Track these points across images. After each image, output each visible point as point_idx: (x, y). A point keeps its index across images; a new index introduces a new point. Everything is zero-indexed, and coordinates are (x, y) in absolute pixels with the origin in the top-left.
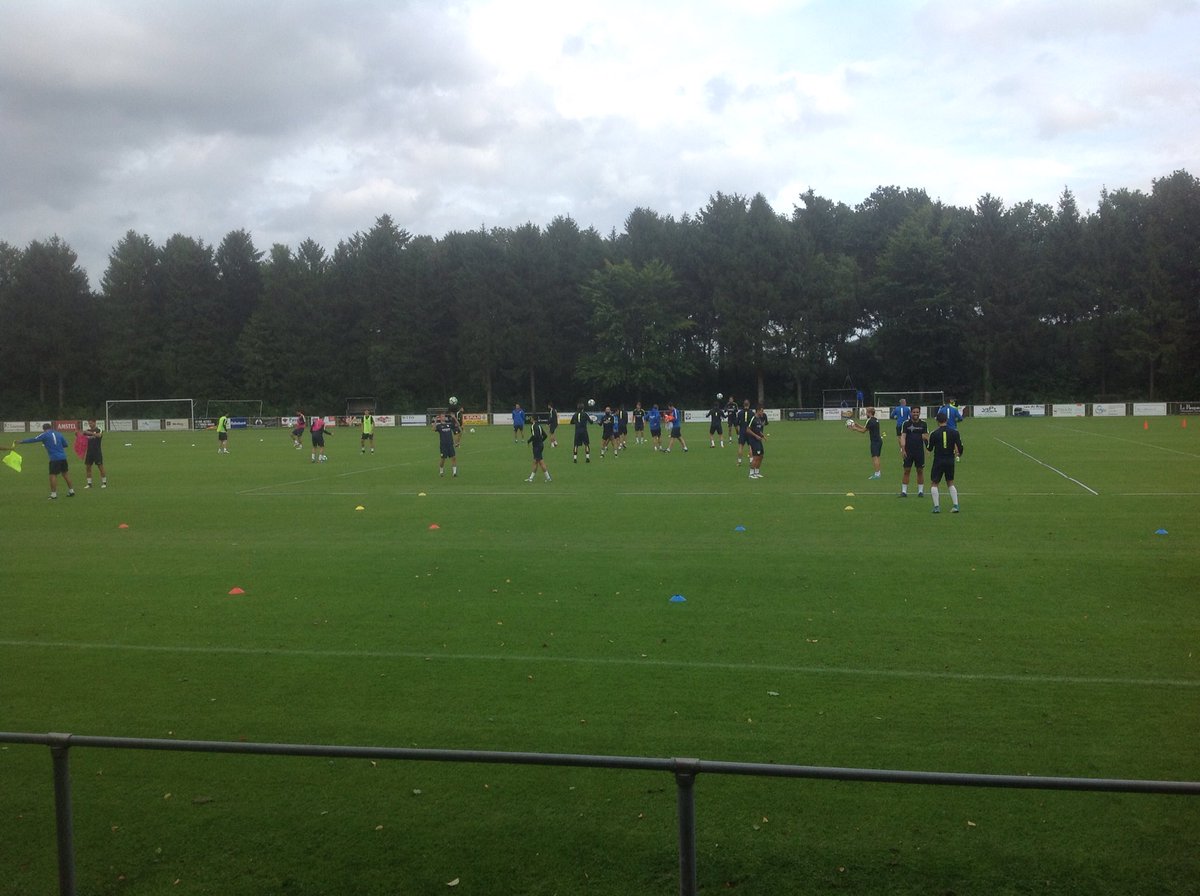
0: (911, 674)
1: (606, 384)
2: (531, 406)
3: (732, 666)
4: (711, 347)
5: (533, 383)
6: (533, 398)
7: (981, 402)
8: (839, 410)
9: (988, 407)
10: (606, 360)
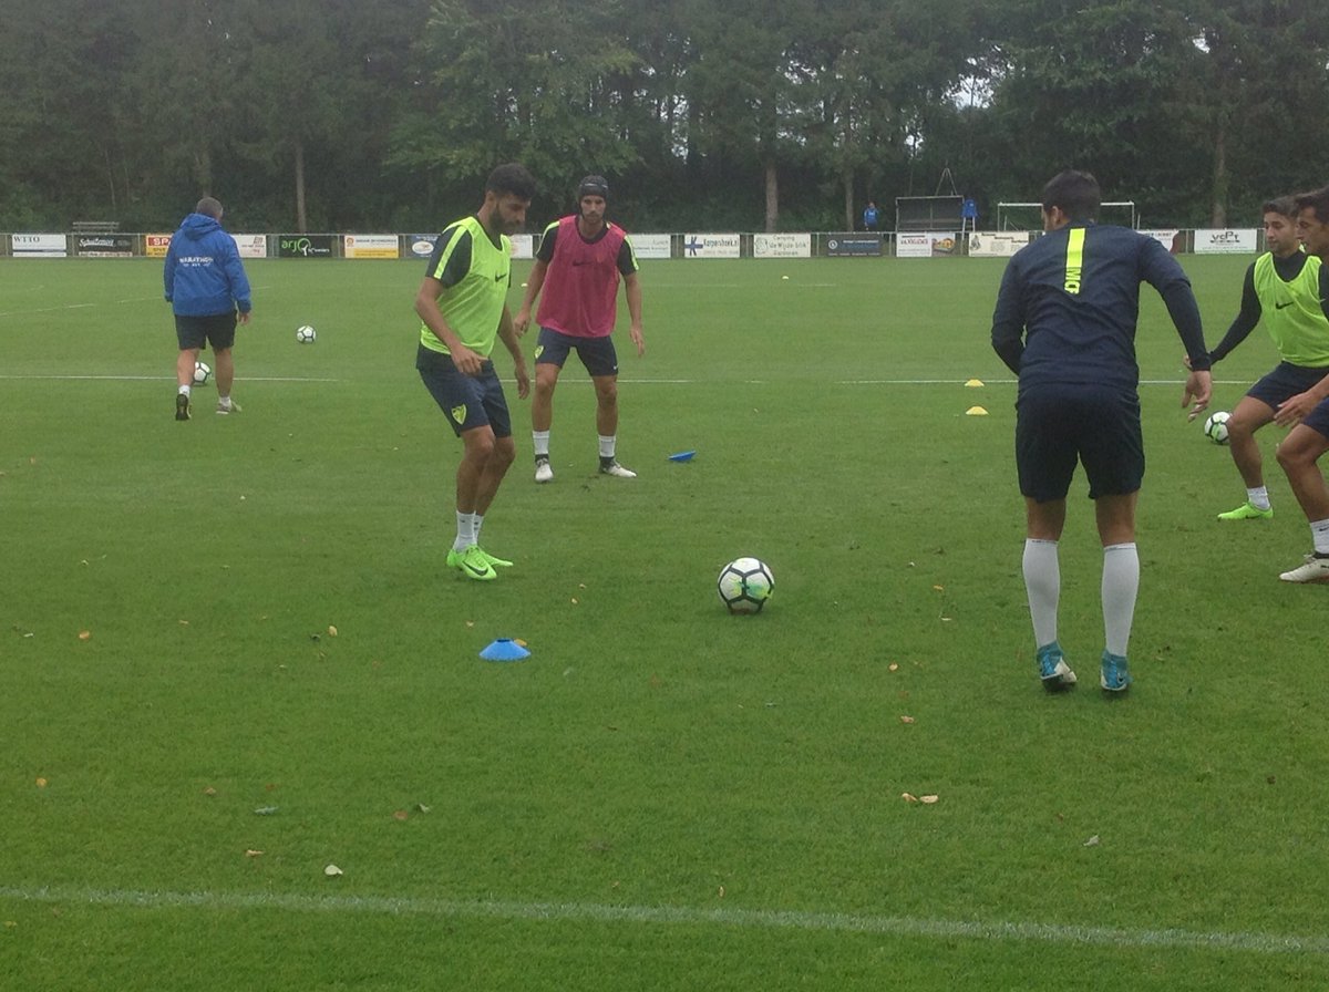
0: (1292, 942)
1: (451, 174)
2: (296, 220)
3: (640, 914)
4: (671, 106)
5: (300, 172)
6: (301, 205)
7: (1207, 224)
8: (929, 236)
9: (1223, 232)
10: (452, 125)
